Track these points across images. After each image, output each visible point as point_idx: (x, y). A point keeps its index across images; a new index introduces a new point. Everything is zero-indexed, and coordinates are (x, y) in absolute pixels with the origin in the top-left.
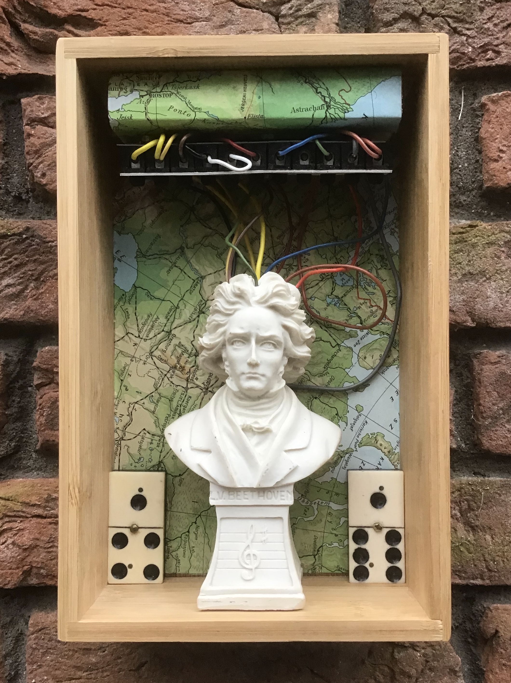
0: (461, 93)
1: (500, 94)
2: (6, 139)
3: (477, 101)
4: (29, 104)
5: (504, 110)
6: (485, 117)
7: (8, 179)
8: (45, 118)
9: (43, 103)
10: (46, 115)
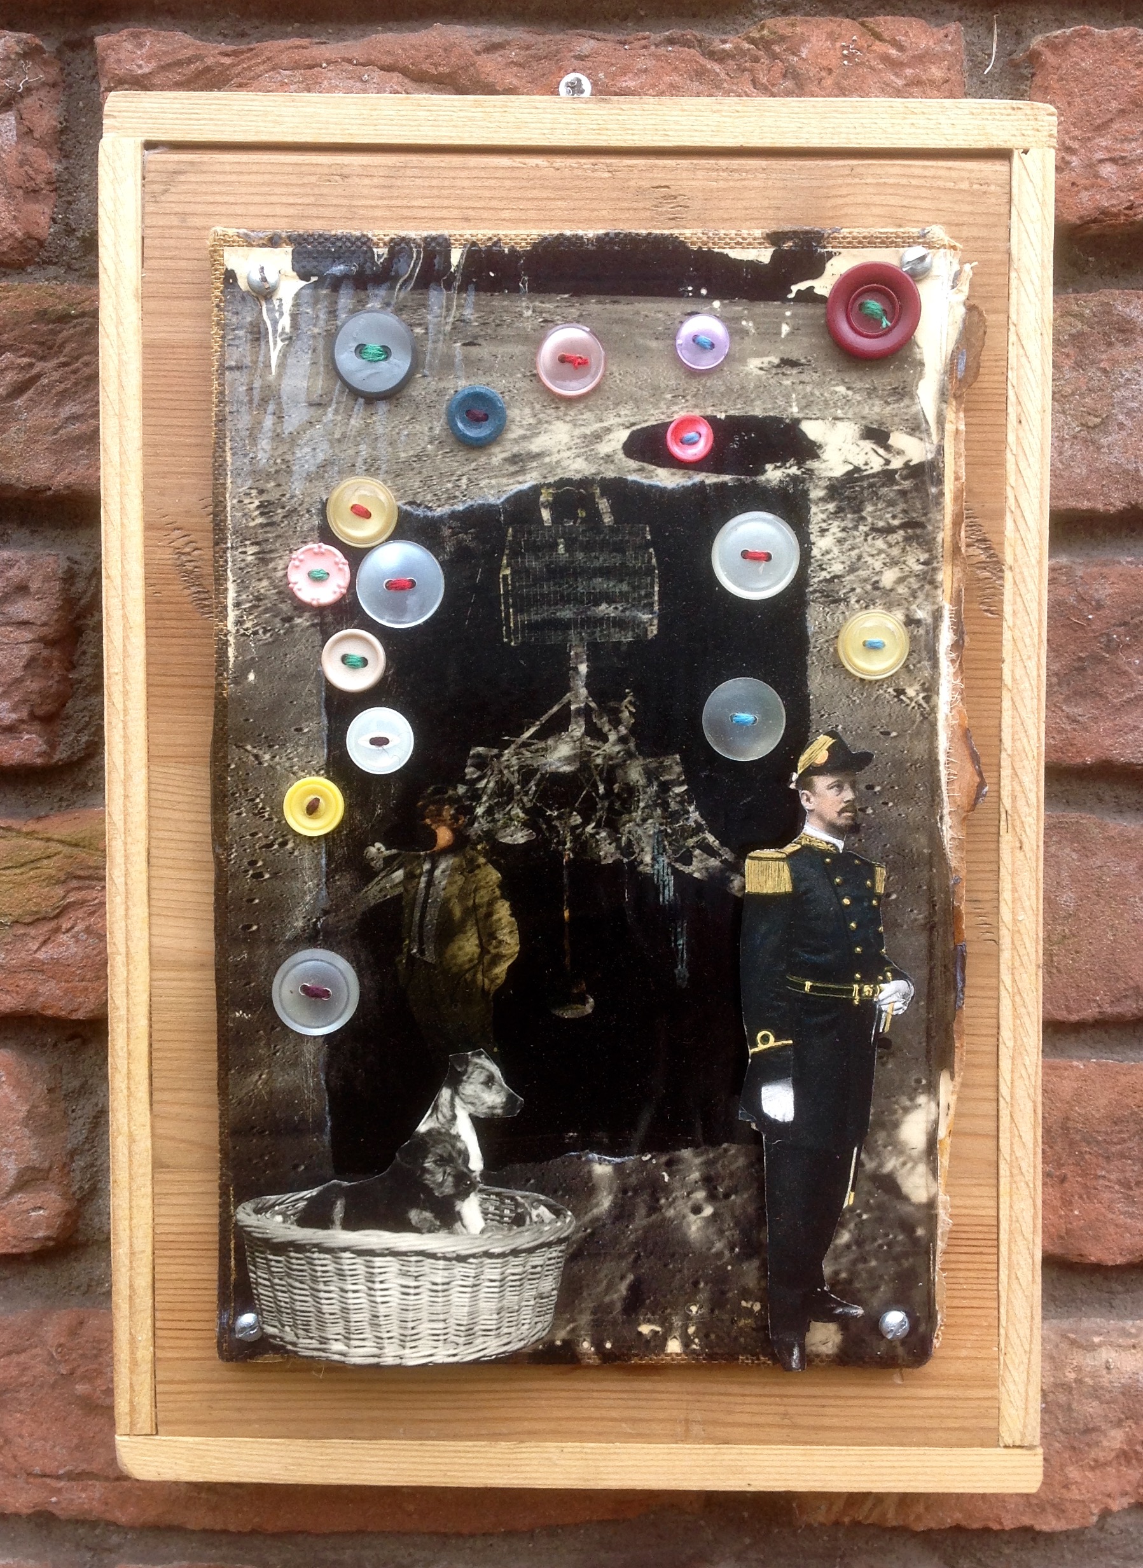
0: (991, 30)
1: (1069, 31)
2: (66, 120)
3: (1022, 46)
4: (110, 47)
5: (1077, 63)
6: (1038, 80)
7: (69, 203)
8: (144, 76)
9: (141, 46)
10: (146, 70)
